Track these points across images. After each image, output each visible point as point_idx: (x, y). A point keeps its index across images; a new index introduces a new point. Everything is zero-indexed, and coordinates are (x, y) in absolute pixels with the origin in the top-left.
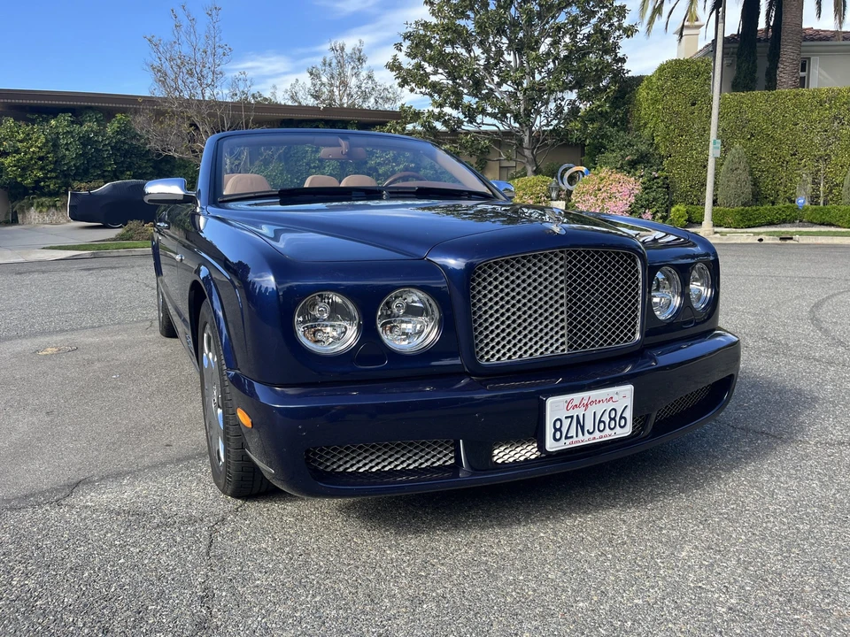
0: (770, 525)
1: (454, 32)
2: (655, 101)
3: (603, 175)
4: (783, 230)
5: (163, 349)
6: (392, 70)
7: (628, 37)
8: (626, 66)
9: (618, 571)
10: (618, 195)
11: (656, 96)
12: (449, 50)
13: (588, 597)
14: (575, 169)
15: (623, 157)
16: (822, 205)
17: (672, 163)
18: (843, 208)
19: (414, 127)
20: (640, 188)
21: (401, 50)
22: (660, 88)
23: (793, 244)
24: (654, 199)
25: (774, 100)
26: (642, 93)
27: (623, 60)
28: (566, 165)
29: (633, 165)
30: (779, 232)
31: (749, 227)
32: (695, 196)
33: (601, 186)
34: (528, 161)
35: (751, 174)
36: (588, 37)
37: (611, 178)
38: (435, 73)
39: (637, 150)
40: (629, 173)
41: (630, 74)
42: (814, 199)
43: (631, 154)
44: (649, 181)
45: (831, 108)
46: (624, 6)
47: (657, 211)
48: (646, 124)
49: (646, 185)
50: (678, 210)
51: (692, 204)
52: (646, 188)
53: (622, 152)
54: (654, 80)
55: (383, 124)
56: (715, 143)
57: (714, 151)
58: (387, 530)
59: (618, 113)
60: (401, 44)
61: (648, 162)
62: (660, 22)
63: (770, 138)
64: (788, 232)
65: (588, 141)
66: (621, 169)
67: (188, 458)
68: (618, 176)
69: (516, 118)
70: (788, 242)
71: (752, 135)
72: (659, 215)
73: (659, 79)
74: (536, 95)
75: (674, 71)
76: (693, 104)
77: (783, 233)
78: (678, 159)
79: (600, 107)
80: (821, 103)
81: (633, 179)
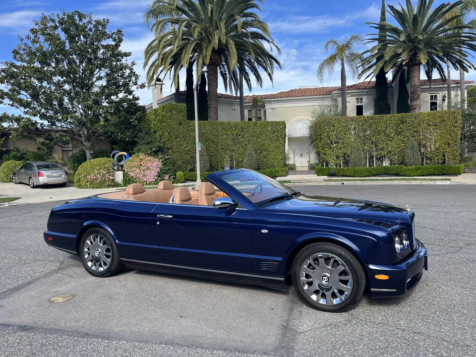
3: (141, 157)
10: (151, 168)
11: (162, 119)
15: (151, 149)
17: (173, 151)
20: (161, 164)
24: (169, 169)
25: (213, 125)
27: (138, 99)
29: (156, 153)
33: (142, 163)
34: (87, 148)
35: (208, 157)
37: (146, 159)
39: (158, 145)
40: (154, 156)
43: (154, 147)
44: (165, 160)
45: (235, 130)
47: (171, 175)
48: (155, 132)
49: (164, 163)
50: (180, 174)
51: (184, 171)
52: (164, 164)
53: (150, 146)
56: (198, 144)
57: (198, 147)
61: (163, 151)
63: (213, 142)
65: (127, 139)
66: (150, 155)
68: (150, 158)
72: (172, 177)
73: (162, 111)
76: (180, 125)
78: (176, 150)
79: (133, 122)
80: (231, 127)
81: (157, 159)
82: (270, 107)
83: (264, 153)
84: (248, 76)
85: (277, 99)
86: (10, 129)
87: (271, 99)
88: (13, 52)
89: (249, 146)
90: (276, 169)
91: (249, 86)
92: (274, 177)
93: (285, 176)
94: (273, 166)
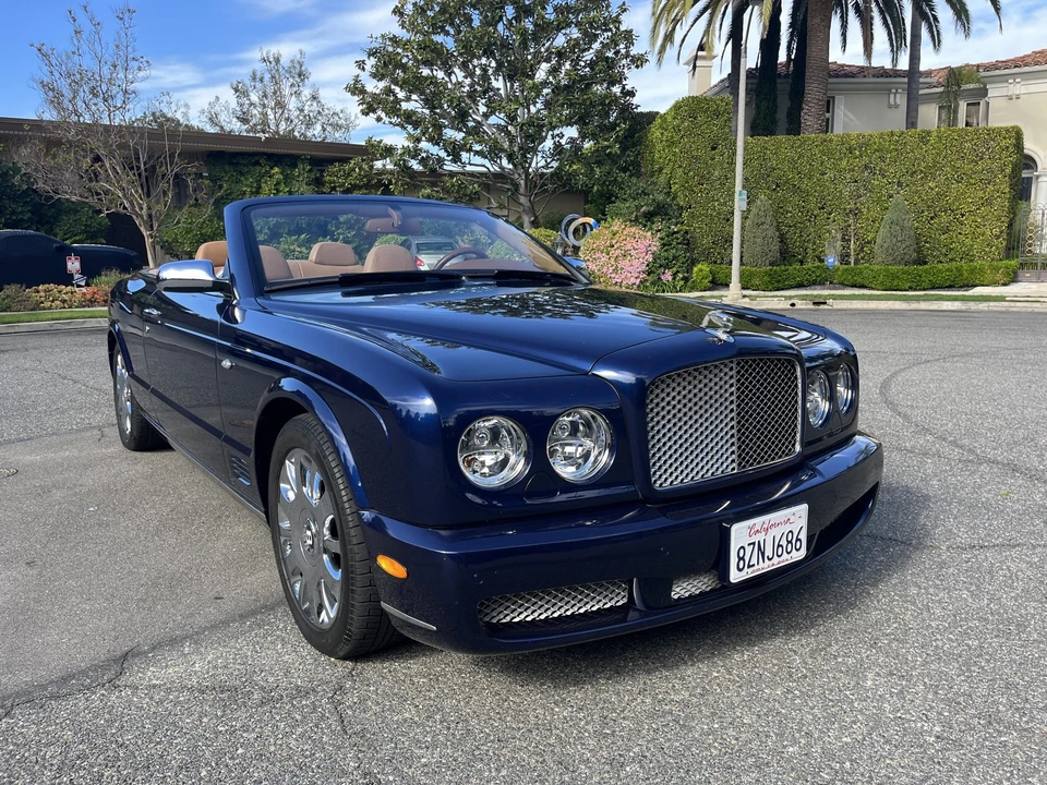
0: (940, 644)
1: (432, 51)
2: (671, 143)
3: (615, 228)
4: (815, 293)
5: (139, 467)
6: (353, 94)
7: (637, 67)
8: (635, 101)
9: (812, 709)
10: (633, 252)
11: (672, 137)
12: (426, 72)
13: (795, 742)
14: (582, 220)
15: (638, 208)
16: (852, 264)
17: (692, 216)
18: (876, 267)
19: (384, 165)
20: (658, 244)
21: (364, 69)
22: (677, 129)
23: (829, 310)
24: (675, 258)
25: (800, 146)
26: (655, 133)
27: (632, 94)
28: (571, 216)
29: (649, 217)
30: (811, 295)
31: (778, 290)
32: (719, 254)
33: (614, 242)
34: (524, 210)
35: (778, 229)
36: (592, 64)
37: (625, 233)
38: (408, 99)
39: (654, 200)
40: (645, 226)
41: (639, 110)
42: (844, 258)
43: (646, 204)
44: (668, 236)
45: (861, 155)
46: (631, 31)
47: (678, 272)
48: (661, 169)
49: (665, 241)
50: (701, 270)
51: (715, 262)
52: (664, 245)
53: (636, 203)
54: (669, 118)
55: (345, 160)
56: (740, 194)
57: (740, 203)
58: (542, 684)
59: (629, 156)
60: (363, 62)
61: (666, 214)
62: (671, 52)
63: (796, 189)
64: (820, 296)
65: (595, 188)
66: (636, 221)
67: (253, 613)
68: (633, 229)
69: (510, 158)
70: (822, 307)
71: (778, 186)
72: (681, 276)
73: (674, 118)
74: (533, 132)
75: (690, 108)
76: (714, 149)
77: (816, 296)
78: (698, 210)
79: (608, 147)
80: (851, 150)
81: (649, 233)
82: (1004, 92)
83: (944, 218)
84: (932, 10)
85: (1027, 69)
86: (383, 172)
87: (1007, 71)
88: (394, 12)
89: (898, 198)
90: (978, 263)
91: (933, 36)
92: (968, 286)
93: (1005, 285)
94: (968, 256)
